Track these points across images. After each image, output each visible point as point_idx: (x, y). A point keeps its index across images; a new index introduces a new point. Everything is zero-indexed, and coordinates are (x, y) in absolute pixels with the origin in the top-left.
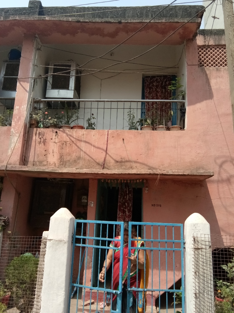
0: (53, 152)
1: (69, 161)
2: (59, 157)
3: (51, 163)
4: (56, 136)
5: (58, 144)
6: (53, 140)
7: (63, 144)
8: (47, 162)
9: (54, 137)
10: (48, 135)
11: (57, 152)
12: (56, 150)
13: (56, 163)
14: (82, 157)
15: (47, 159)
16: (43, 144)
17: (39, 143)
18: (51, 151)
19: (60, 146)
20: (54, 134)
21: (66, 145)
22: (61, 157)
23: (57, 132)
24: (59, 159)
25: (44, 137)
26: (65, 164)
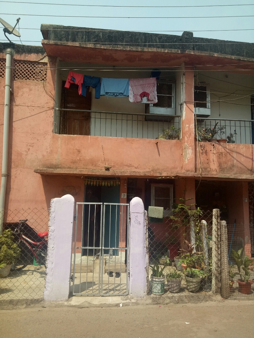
0: (213, 161)
1: (226, 168)
2: (218, 165)
3: (214, 170)
4: (214, 148)
5: (216, 154)
6: (212, 152)
7: (220, 155)
8: (210, 168)
9: (212, 149)
10: (207, 147)
11: (217, 161)
12: (215, 159)
13: (217, 169)
14: (235, 165)
15: (210, 167)
16: (205, 154)
17: (202, 154)
18: (212, 161)
19: (218, 156)
20: (212, 147)
21: (222, 155)
22: (220, 165)
23: (214, 145)
24: (219, 166)
25: (205, 149)
26: (224, 170)
